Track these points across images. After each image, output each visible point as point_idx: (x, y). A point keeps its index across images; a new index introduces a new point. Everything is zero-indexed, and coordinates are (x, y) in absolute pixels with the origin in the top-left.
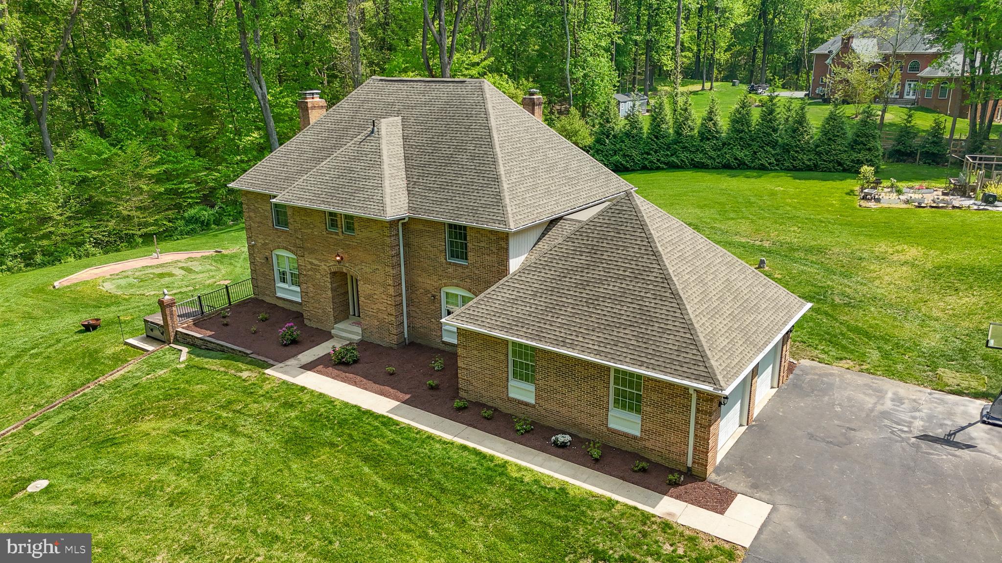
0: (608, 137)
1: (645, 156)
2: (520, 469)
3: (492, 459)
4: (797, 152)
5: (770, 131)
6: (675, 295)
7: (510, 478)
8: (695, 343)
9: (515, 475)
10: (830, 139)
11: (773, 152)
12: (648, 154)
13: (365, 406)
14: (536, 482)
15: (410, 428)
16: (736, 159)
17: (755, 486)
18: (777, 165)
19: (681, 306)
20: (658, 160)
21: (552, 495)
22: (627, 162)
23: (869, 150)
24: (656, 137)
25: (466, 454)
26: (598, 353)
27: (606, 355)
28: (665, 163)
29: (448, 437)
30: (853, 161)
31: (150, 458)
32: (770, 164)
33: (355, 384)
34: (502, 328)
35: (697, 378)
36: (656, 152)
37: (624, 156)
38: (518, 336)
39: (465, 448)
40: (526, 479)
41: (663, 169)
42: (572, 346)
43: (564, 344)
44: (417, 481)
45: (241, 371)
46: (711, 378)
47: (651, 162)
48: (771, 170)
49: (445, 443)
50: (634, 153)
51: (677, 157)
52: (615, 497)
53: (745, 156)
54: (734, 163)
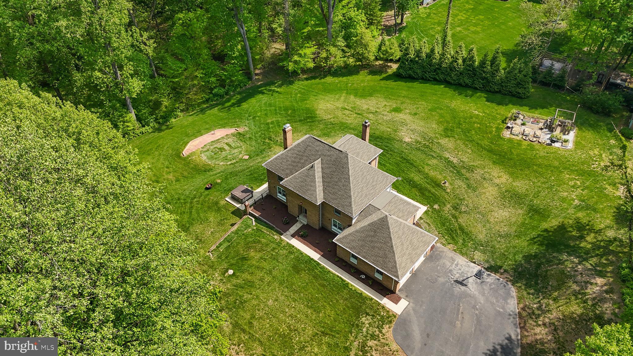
0: (407, 61)
1: (424, 73)
2: (352, 286)
3: (345, 281)
4: (492, 84)
5: (482, 72)
6: (393, 252)
7: (349, 288)
8: (396, 267)
9: (350, 287)
10: (508, 81)
11: (482, 82)
12: (426, 73)
13: (312, 257)
14: (355, 290)
15: (324, 267)
16: (465, 83)
17: (407, 296)
18: (483, 88)
19: (394, 256)
20: (429, 77)
21: (358, 295)
22: (415, 75)
23: (525, 88)
24: (430, 65)
25: (338, 278)
26: (373, 263)
27: (375, 264)
28: (432, 78)
29: (334, 272)
30: (516, 92)
31: (258, 268)
32: (480, 87)
33: (308, 246)
34: (349, 248)
35: (395, 276)
36: (429, 72)
37: (414, 72)
38: (353, 252)
39: (338, 276)
40: (353, 289)
41: (431, 81)
42: (367, 259)
43: (365, 258)
44: (327, 286)
45: (274, 235)
46: (398, 277)
47: (426, 77)
48: (480, 90)
49: (333, 274)
50: (419, 71)
51: (439, 76)
52: (373, 297)
53: (470, 82)
54: (464, 84)
